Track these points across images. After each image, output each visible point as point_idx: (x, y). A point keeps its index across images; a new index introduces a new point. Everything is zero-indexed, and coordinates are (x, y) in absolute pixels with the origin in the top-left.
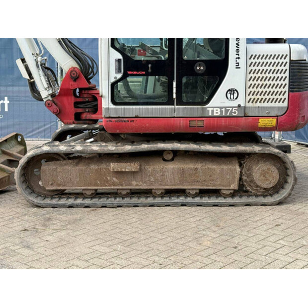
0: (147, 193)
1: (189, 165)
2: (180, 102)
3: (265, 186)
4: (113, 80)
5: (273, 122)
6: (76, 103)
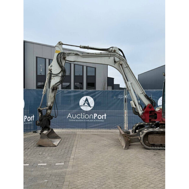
6: (150, 116)
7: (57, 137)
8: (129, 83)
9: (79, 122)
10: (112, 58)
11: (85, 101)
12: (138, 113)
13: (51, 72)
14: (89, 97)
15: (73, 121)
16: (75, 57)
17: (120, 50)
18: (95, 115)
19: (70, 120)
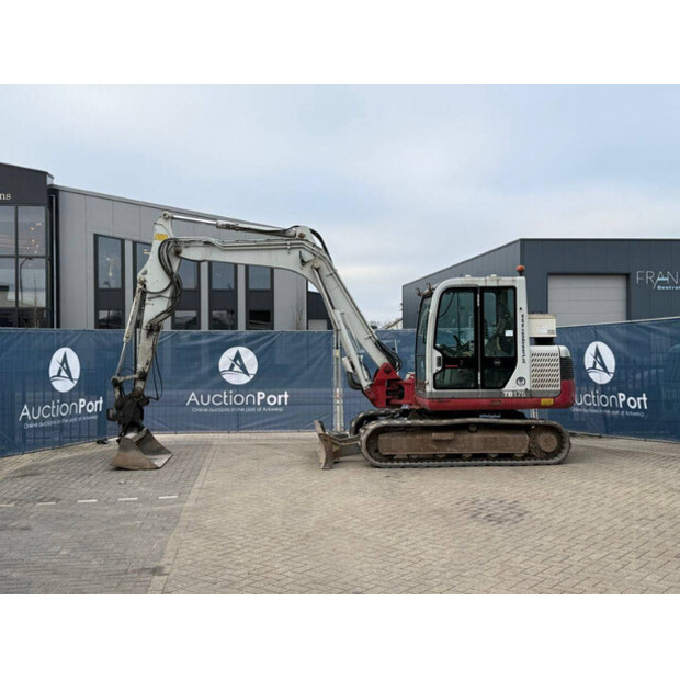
0: (458, 457)
1: (490, 435)
2: (483, 387)
3: (547, 450)
4: (435, 371)
5: (551, 401)
6: (387, 392)
7: (160, 450)
8: (338, 312)
9: (218, 414)
10: (295, 253)
11: (235, 360)
12: (360, 385)
13: (145, 286)
14: (243, 350)
15: (203, 412)
16: (203, 249)
17: (313, 232)
18: (261, 395)
19: (195, 410)
